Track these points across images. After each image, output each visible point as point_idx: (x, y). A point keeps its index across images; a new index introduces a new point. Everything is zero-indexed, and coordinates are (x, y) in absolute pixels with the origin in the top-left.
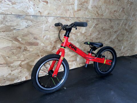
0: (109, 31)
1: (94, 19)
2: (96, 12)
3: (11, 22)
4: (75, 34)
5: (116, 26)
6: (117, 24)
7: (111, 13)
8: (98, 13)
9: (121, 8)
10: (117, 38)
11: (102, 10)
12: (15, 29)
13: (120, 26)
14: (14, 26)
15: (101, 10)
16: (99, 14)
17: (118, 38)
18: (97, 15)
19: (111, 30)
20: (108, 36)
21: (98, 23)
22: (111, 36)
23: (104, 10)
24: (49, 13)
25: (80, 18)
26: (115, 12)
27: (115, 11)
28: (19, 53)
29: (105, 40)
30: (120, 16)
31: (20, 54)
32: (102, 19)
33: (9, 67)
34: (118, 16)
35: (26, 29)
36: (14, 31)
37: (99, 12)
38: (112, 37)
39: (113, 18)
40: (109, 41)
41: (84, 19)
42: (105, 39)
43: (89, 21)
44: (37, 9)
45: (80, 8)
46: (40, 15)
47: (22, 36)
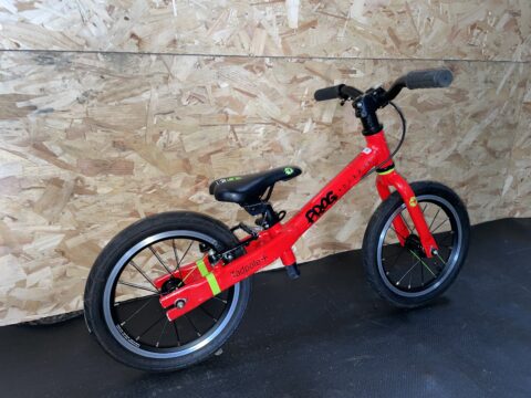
0: (445, 112)
1: (376, 61)
2: (385, 32)
3: (17, 82)
4: (289, 127)
5: (478, 92)
6: (486, 82)
7: (454, 33)
8: (395, 38)
9: (505, 11)
10: (486, 142)
11: (413, 22)
12: (35, 108)
13: (497, 92)
14: (28, 98)
15: (407, 23)
16: (402, 38)
17: (490, 144)
18: (391, 43)
19: (456, 108)
20: (441, 134)
22: (454, 134)
23: (425, 21)
24: (175, 41)
25: (311, 58)
26: (476, 31)
27: (473, 27)
28: (55, 204)
29: (429, 151)
30: (498, 45)
31: (57, 208)
32: (412, 60)
33: (17, 255)
34: (487, 46)
35: (82, 108)
36: (32, 118)
37: (399, 31)
38: (459, 138)
39: (465, 55)
40: (447, 152)
41: (329, 62)
42: (426, 147)
43: (354, 72)
45: (313, 18)
46: (135, 50)
47: (62, 136)
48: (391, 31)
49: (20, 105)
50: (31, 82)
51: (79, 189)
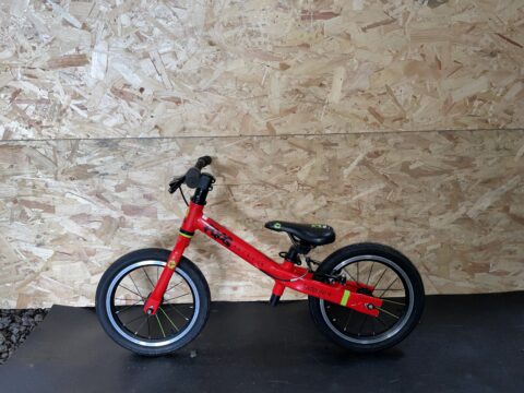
0: (446, 179)
1: (358, 135)
2: (367, 111)
3: (88, 157)
4: (276, 187)
5: (488, 159)
6: (498, 149)
7: (448, 106)
8: (377, 115)
9: (516, 81)
10: (506, 209)
11: (395, 100)
12: (97, 172)
13: (516, 159)
14: (93, 166)
15: (390, 102)
16: (385, 115)
17: (513, 209)
18: (372, 119)
19: (461, 175)
20: (442, 198)
21: (380, 149)
22: (461, 199)
23: (410, 99)
24: (184, 129)
25: (293, 136)
26: (476, 103)
27: (472, 99)
28: (108, 233)
29: (430, 214)
30: (511, 114)
31: (109, 236)
32: (398, 133)
33: (86, 262)
34: (494, 116)
35: (124, 173)
36: (96, 179)
37: (382, 109)
38: (468, 203)
39: (466, 126)
40: (452, 216)
41: (311, 138)
42: (426, 208)
43: (336, 145)
44: (149, 120)
45: (293, 106)
46: (158, 135)
47: (113, 189)
48: (372, 111)
49: (89, 171)
50: (95, 158)
51: (121, 224)
